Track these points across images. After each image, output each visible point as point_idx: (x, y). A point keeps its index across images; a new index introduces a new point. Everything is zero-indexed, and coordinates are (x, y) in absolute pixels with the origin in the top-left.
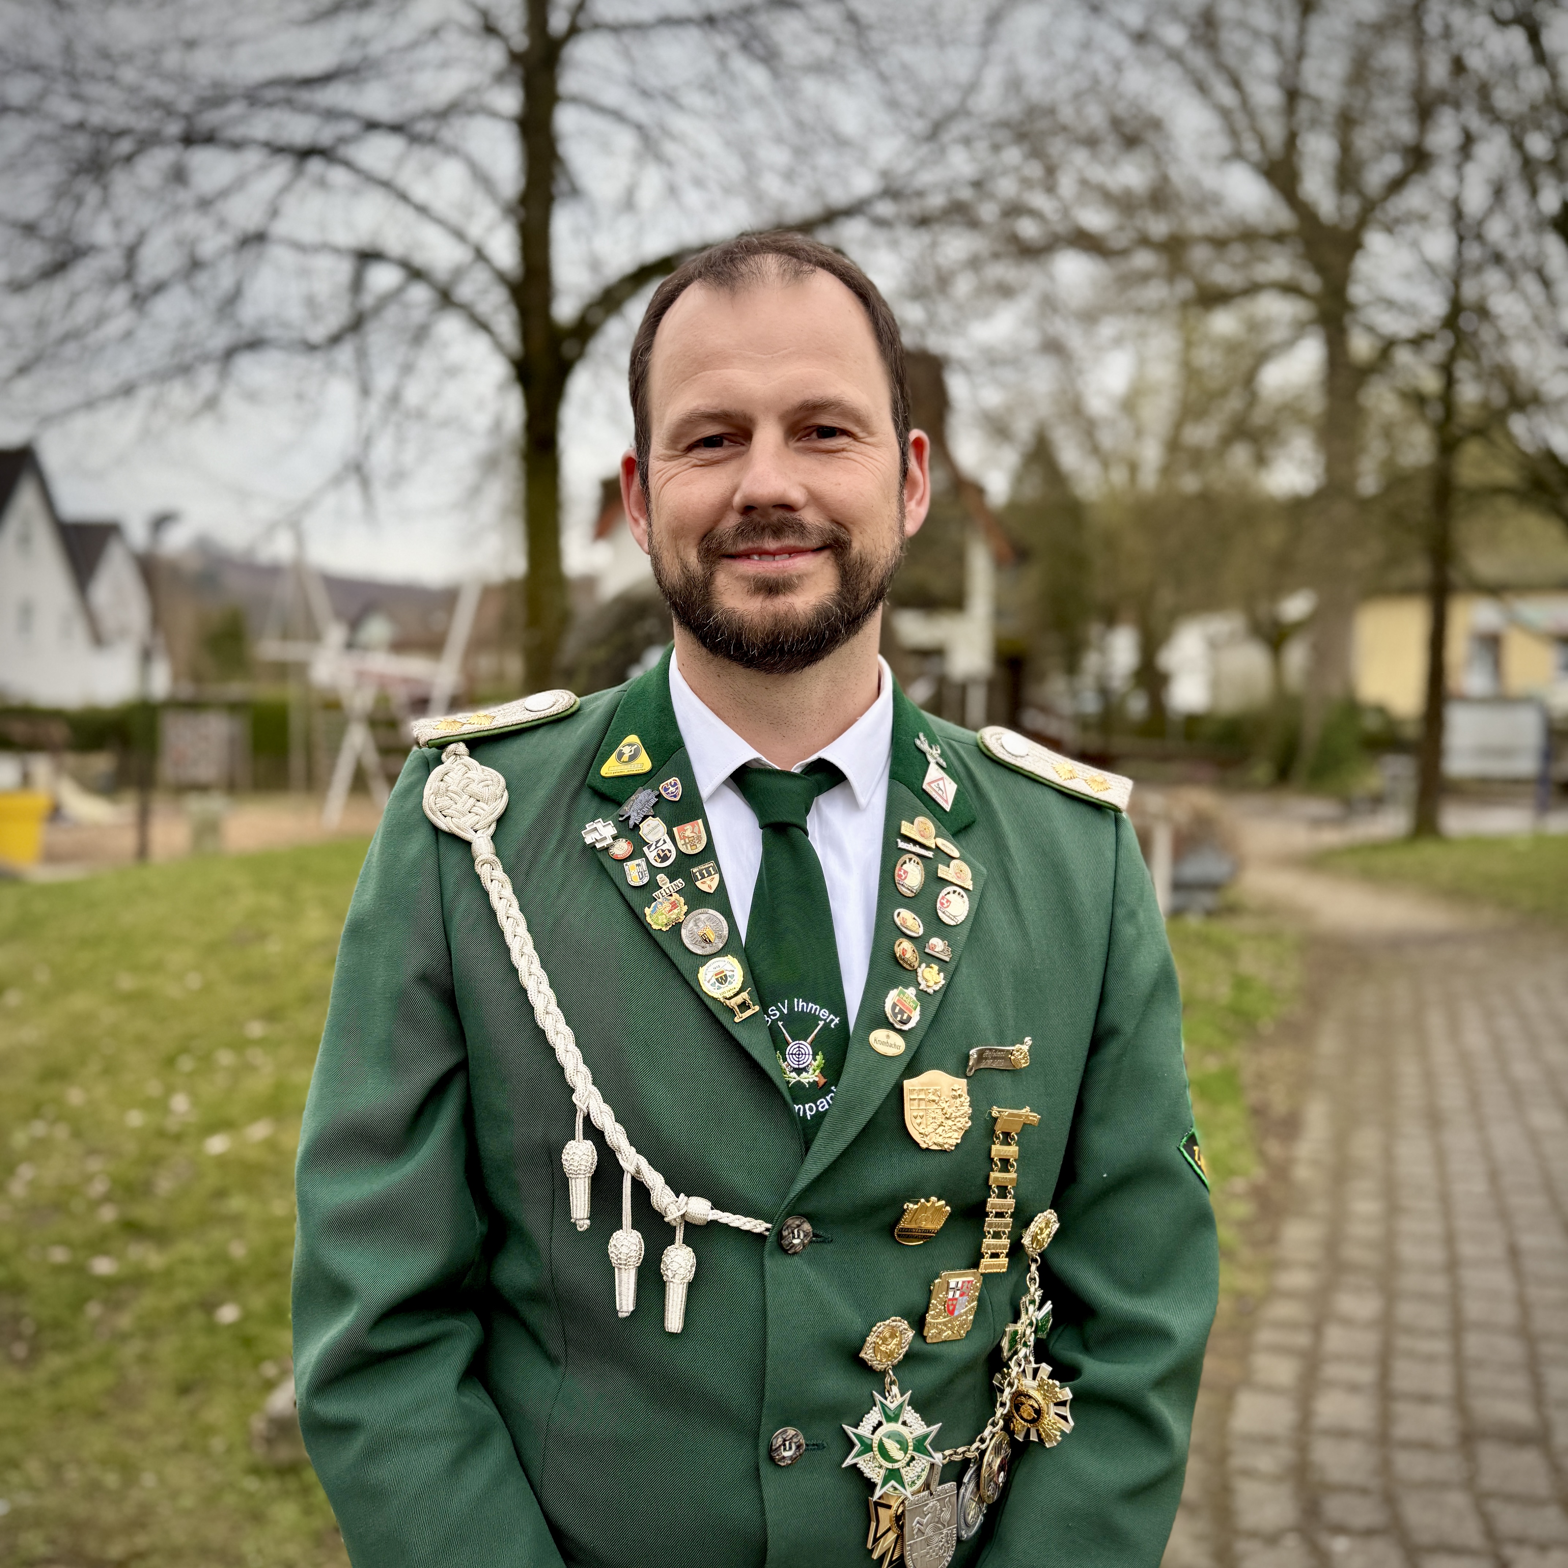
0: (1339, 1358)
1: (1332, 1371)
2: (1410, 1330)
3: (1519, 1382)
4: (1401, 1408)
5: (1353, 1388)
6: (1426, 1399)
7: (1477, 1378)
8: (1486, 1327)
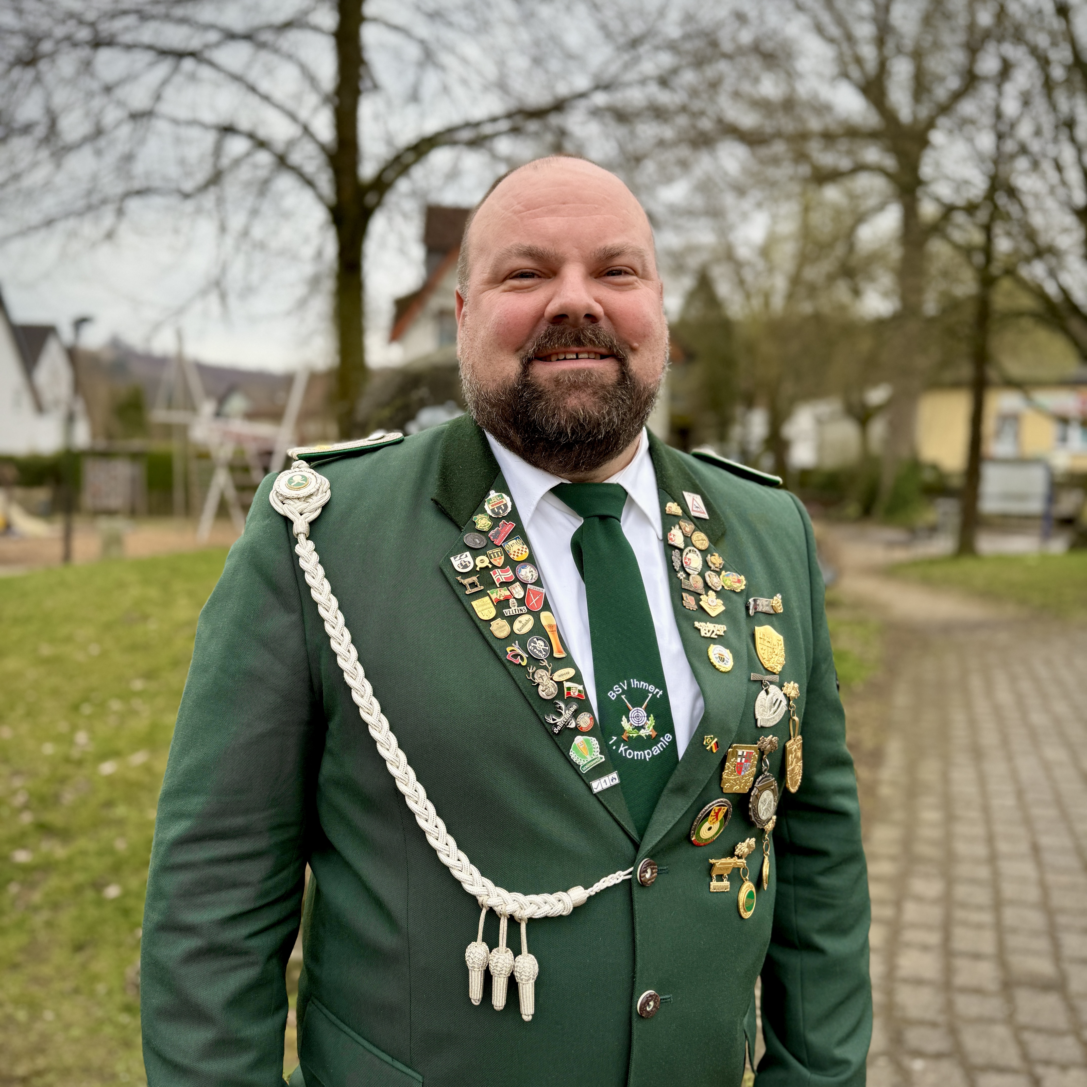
0: (914, 926)
1: (909, 935)
2: (964, 905)
3: (1042, 944)
4: (961, 963)
5: (925, 948)
6: (977, 956)
7: (1013, 941)
8: (1018, 903)
